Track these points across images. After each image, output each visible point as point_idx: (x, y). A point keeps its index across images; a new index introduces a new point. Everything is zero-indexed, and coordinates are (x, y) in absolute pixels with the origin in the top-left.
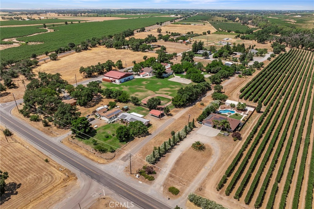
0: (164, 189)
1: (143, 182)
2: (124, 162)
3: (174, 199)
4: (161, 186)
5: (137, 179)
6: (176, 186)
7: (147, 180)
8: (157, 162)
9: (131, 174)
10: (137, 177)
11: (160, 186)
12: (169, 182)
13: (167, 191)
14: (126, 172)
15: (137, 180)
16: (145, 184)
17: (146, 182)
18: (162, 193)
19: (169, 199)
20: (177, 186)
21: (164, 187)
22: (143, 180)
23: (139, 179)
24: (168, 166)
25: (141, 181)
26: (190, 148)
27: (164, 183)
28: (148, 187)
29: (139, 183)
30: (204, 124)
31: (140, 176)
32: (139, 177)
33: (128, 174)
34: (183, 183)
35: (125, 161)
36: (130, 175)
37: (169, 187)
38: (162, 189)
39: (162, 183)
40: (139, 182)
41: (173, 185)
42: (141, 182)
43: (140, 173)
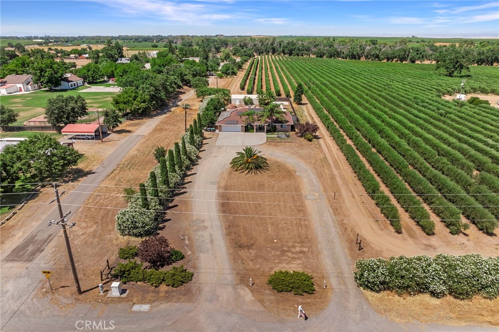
0: (252, 291)
1: (150, 302)
2: (29, 265)
3: (322, 309)
4: (235, 289)
5: (119, 300)
6: (280, 265)
7: (163, 287)
8: (161, 225)
9: (80, 292)
10: (115, 293)
11: (230, 289)
12: (251, 263)
13: (269, 295)
14: (50, 296)
15: (120, 306)
16: (164, 306)
17: (168, 298)
18: (262, 309)
19: (306, 318)
20: (284, 265)
21: (248, 286)
22: (149, 296)
23: (127, 300)
24: (207, 224)
25: (142, 302)
26: (230, 173)
27: (238, 274)
28: (189, 312)
29: (140, 312)
30: (220, 131)
31: (124, 287)
32: (123, 291)
33: (64, 301)
34: (294, 250)
35: (29, 260)
36: (78, 300)
37: (266, 280)
38: (247, 295)
39: (229, 276)
40: (136, 308)
41: (271, 269)
42: (145, 307)
43: (123, 275)
